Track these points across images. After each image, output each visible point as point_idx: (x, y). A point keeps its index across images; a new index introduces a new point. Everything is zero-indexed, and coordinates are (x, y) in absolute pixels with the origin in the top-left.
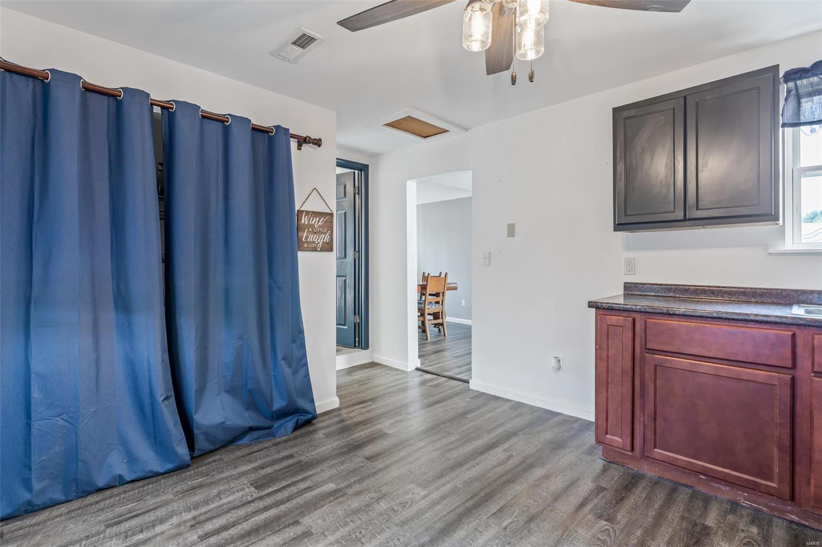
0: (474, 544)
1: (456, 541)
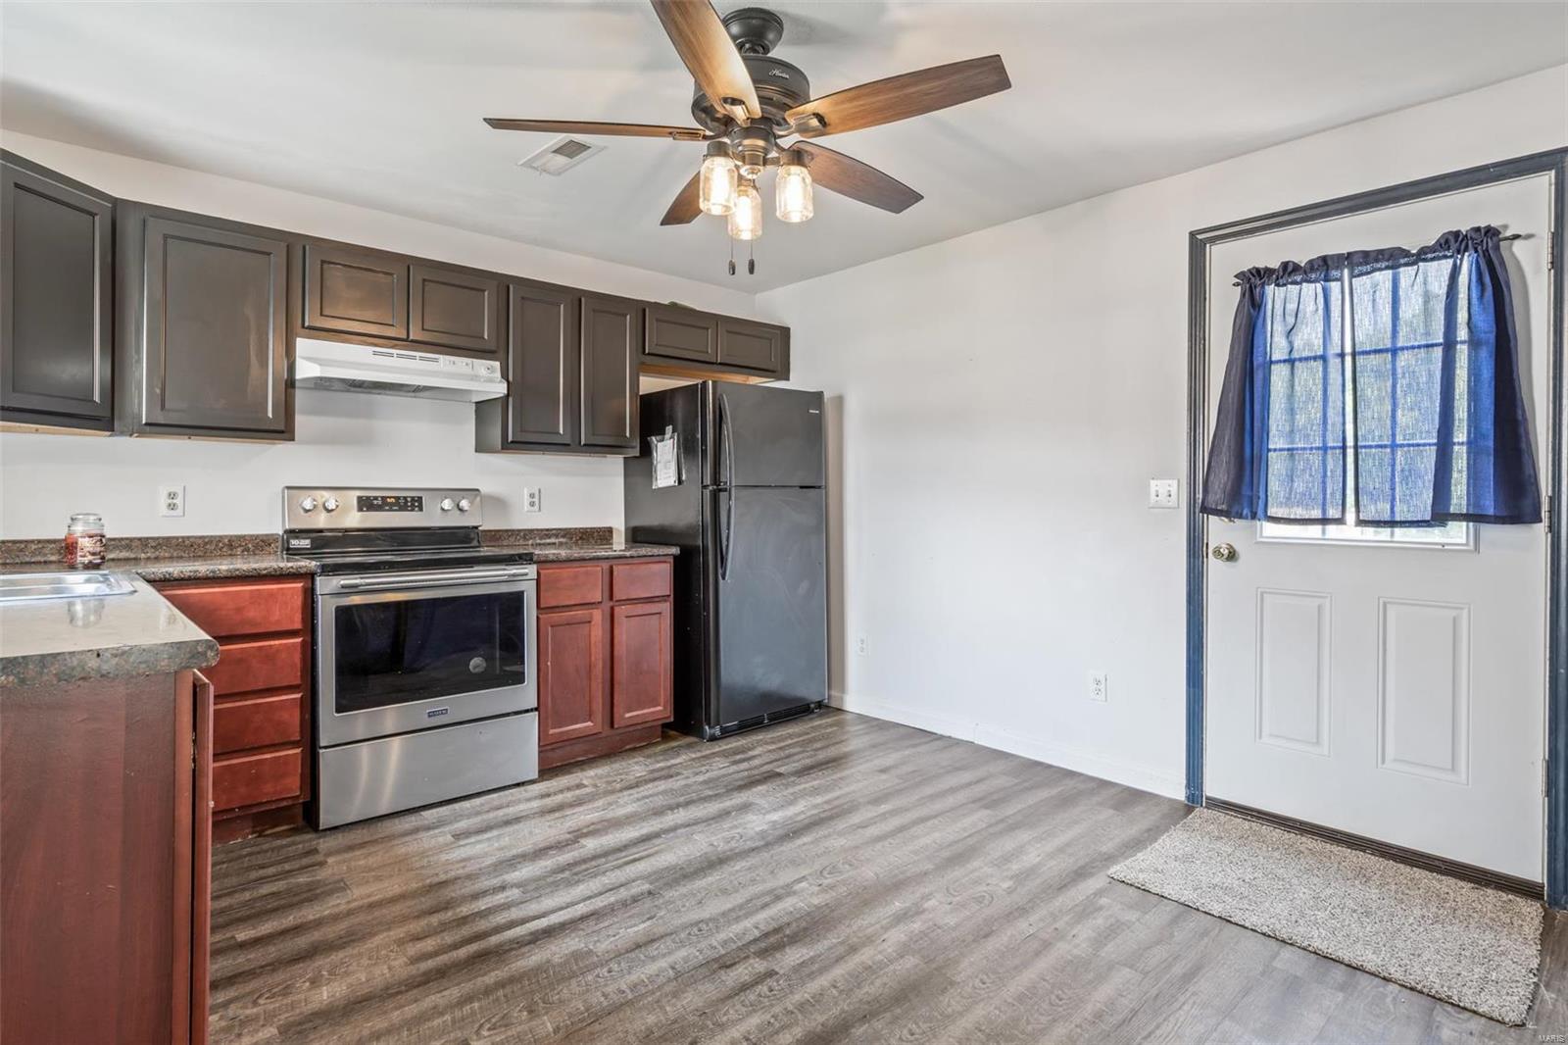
0: (769, 1016)
1: (800, 1023)
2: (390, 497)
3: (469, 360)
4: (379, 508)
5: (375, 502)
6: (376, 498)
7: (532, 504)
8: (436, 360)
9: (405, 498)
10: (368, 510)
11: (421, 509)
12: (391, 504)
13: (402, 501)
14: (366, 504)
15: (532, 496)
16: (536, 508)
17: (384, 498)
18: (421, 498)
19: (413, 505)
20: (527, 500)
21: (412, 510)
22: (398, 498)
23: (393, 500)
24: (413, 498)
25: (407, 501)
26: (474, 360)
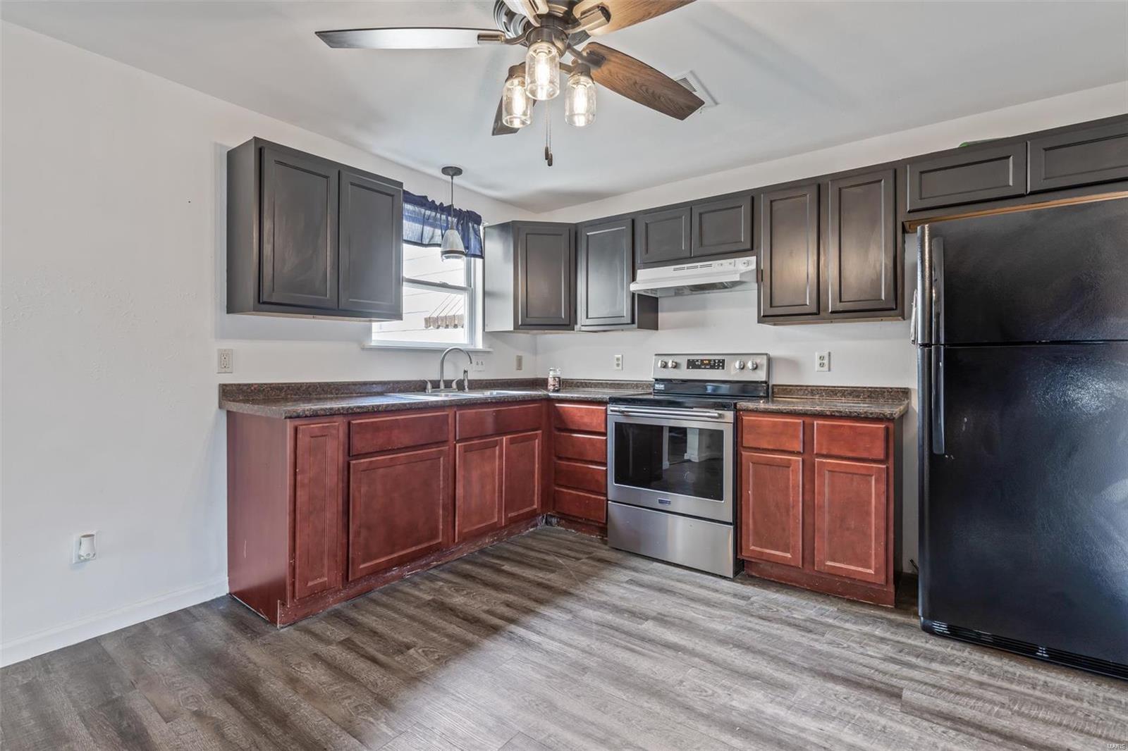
2: (706, 360)
3: (732, 260)
4: (699, 367)
5: (697, 363)
6: (697, 361)
7: (822, 365)
8: (710, 265)
9: (714, 360)
10: (692, 368)
11: (723, 368)
12: (707, 364)
13: (712, 362)
14: (692, 364)
15: (822, 358)
16: (826, 368)
17: (702, 361)
18: (724, 360)
19: (719, 365)
20: (817, 362)
21: (718, 368)
22: (710, 361)
23: (707, 362)
24: (719, 361)
25: (715, 362)
26: (736, 259)
